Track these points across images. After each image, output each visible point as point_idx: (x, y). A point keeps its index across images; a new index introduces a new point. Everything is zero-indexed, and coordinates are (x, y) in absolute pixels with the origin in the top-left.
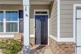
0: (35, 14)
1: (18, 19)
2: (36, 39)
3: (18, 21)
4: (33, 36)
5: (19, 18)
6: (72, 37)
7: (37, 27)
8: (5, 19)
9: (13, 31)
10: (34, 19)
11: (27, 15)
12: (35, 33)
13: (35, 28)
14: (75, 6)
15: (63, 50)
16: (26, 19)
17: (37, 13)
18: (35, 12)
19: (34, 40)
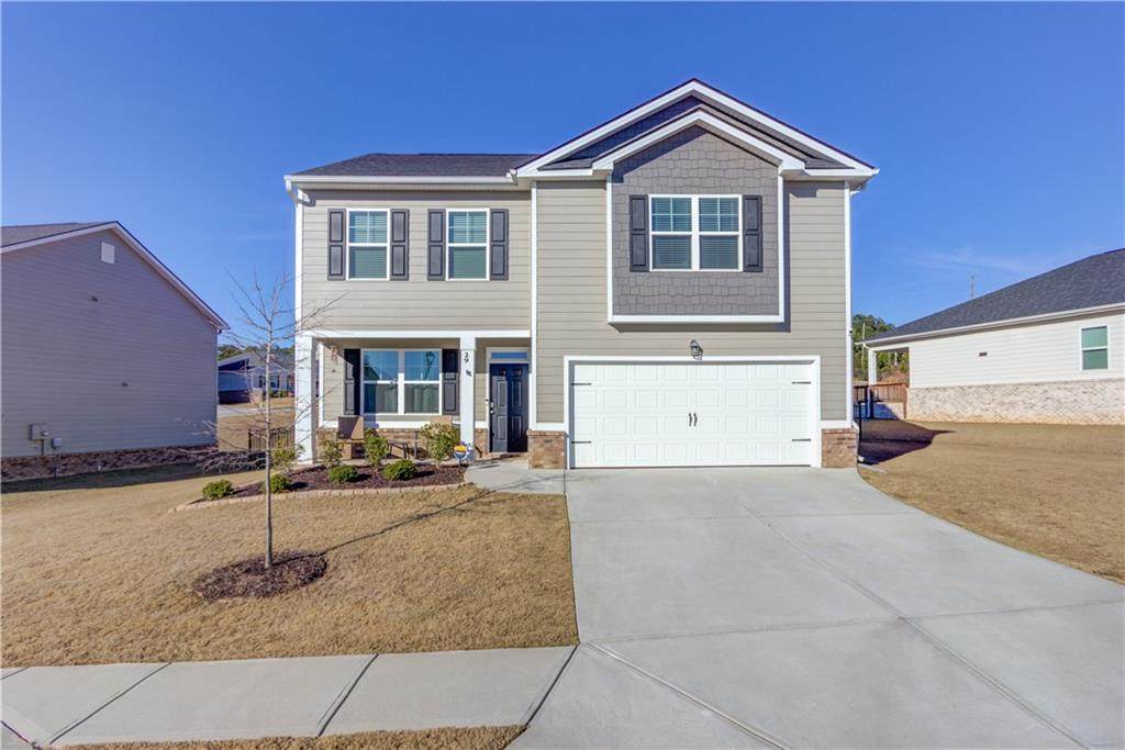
0: (489, 362)
1: (441, 375)
2: (492, 435)
3: (440, 382)
4: (484, 425)
5: (444, 371)
6: (562, 421)
7: (498, 399)
8: (401, 376)
9: (422, 411)
10: (487, 375)
11: (469, 373)
12: (491, 415)
13: (491, 401)
14: (567, 359)
15: (542, 446)
16: (467, 383)
17: (494, 355)
18: (489, 355)
19: (485, 437)
